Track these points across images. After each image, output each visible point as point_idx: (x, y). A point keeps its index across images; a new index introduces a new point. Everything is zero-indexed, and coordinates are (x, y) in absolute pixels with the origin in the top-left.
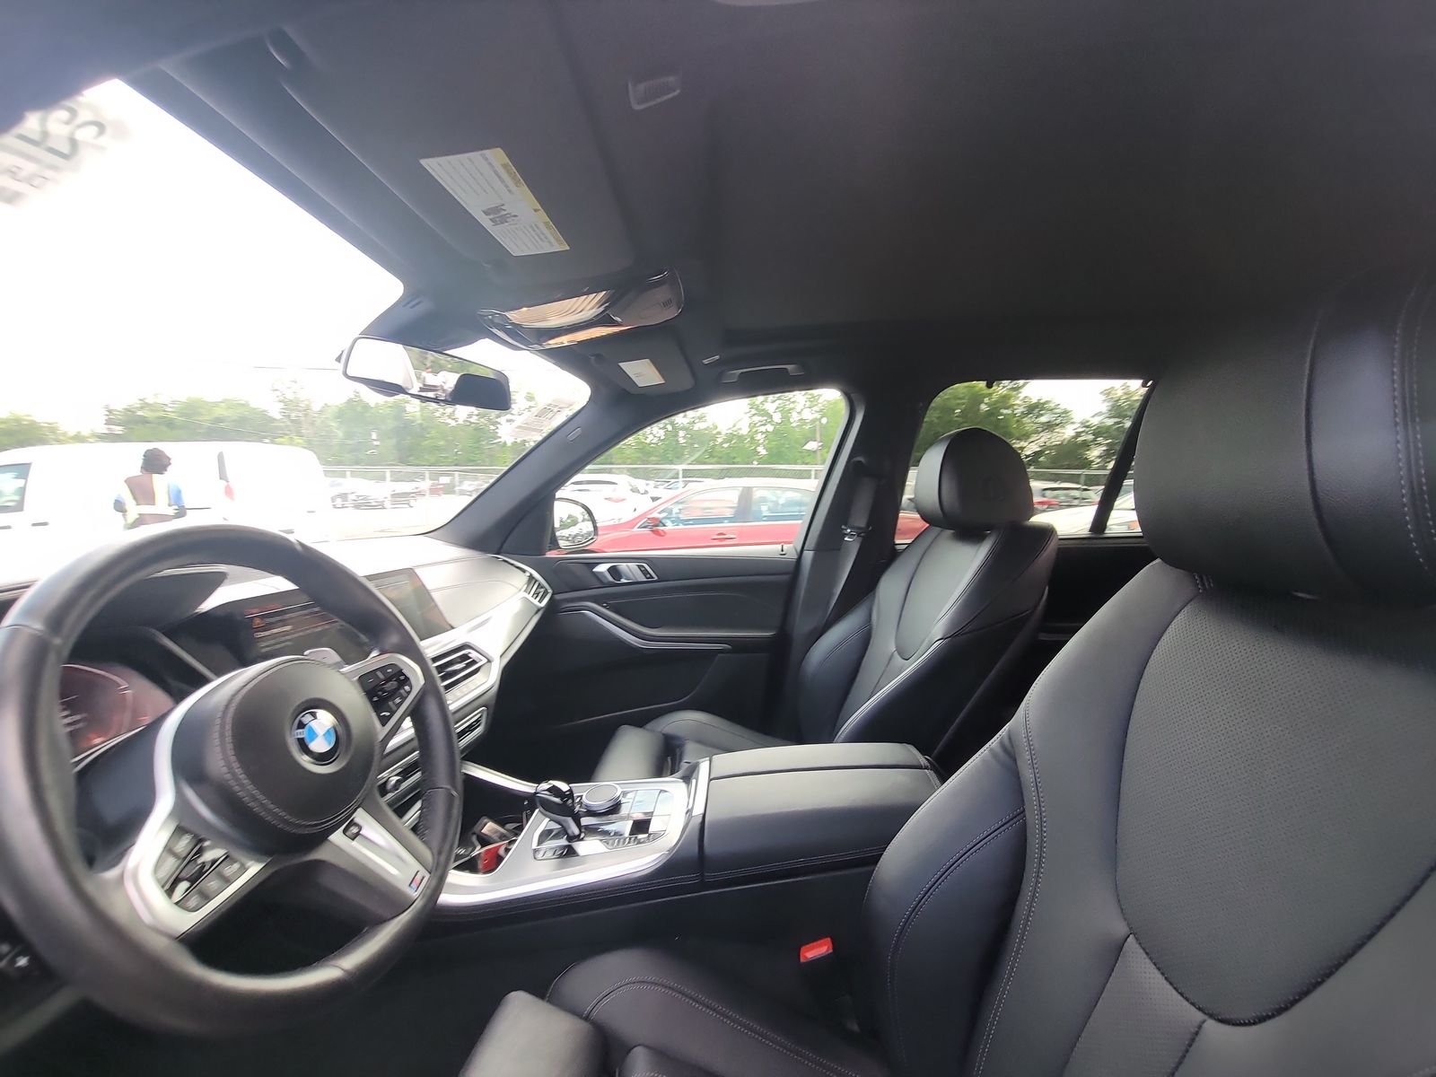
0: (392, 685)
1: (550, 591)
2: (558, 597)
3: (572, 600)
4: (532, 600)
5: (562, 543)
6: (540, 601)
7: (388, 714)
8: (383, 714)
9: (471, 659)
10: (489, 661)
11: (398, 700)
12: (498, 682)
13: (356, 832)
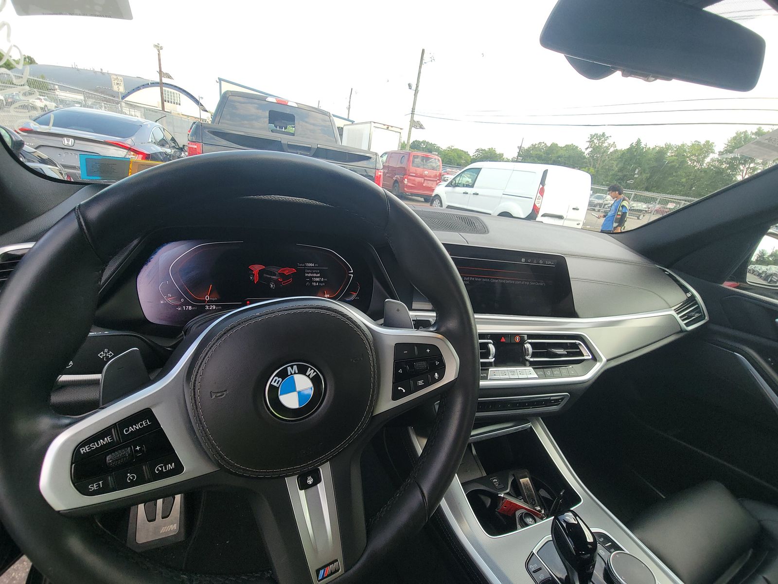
0: (421, 365)
1: (707, 318)
2: (716, 328)
3: (728, 337)
4: (680, 320)
5: (750, 278)
6: (687, 325)
7: (404, 391)
8: (399, 388)
9: (578, 350)
10: (595, 359)
11: (420, 383)
12: (593, 380)
13: (311, 483)
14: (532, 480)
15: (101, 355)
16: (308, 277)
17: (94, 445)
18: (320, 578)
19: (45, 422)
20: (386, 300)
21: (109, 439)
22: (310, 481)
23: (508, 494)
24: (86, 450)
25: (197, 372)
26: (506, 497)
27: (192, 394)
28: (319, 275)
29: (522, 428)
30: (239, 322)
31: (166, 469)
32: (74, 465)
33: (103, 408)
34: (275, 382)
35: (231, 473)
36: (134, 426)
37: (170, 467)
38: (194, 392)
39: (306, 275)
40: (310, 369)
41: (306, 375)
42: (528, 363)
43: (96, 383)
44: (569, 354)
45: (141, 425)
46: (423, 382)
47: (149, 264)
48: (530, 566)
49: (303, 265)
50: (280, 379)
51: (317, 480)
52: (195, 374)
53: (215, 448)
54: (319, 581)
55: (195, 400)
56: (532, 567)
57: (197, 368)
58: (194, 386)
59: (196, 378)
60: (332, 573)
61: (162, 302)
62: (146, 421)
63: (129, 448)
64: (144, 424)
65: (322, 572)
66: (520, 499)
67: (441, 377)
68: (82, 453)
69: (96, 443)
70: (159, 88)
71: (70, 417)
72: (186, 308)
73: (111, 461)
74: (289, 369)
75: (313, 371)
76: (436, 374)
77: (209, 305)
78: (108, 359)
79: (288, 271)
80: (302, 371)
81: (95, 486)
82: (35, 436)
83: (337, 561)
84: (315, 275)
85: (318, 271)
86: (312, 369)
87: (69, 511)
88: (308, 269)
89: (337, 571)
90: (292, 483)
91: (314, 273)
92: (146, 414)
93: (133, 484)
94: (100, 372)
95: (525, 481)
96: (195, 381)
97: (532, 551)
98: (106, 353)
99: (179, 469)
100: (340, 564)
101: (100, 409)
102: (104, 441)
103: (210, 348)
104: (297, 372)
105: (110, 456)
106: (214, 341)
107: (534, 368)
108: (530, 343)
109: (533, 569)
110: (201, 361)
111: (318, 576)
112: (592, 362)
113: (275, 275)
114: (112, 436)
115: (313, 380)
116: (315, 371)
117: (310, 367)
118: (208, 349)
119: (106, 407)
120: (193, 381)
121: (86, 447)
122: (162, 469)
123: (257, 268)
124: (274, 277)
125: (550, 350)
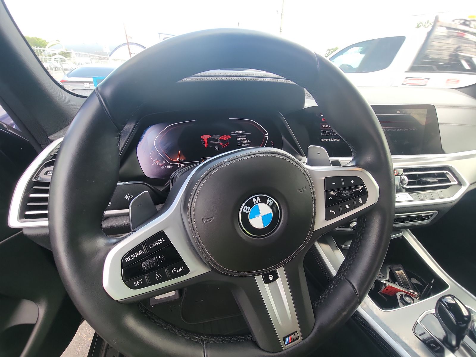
0: (348, 193)
7: (335, 213)
8: (331, 211)
9: (446, 178)
10: (460, 184)
11: (347, 206)
12: (458, 200)
13: (272, 279)
14: (406, 272)
15: (126, 197)
16: (239, 141)
17: (133, 256)
18: (286, 343)
19: (101, 242)
20: (309, 147)
21: (141, 252)
22: (271, 278)
23: (387, 281)
24: (129, 260)
25: (191, 205)
26: (387, 283)
27: (190, 220)
28: (246, 139)
29: (396, 236)
30: (214, 167)
31: (178, 271)
32: (123, 269)
33: (134, 231)
34: (245, 210)
35: (221, 273)
36: (155, 243)
37: (181, 269)
38: (191, 219)
39: (237, 139)
40: (268, 199)
41: (267, 204)
42: (404, 190)
43: (126, 215)
44: (440, 181)
45: (159, 242)
46: (349, 206)
47: (142, 140)
48: (416, 331)
49: (235, 133)
50: (249, 208)
51: (276, 277)
52: (190, 206)
53: (210, 257)
54: (286, 345)
55: (192, 225)
56: (418, 332)
57: (191, 201)
58: (191, 215)
59: (191, 209)
60: (294, 340)
61: (153, 164)
62: (162, 240)
63: (154, 258)
64: (161, 241)
65: (287, 339)
66: (396, 284)
67: (364, 202)
68: (127, 262)
69: (134, 255)
70: (127, 46)
71: (116, 238)
72: (167, 167)
73: (145, 266)
74: (254, 200)
75: (271, 200)
76: (360, 199)
77: (179, 164)
78: (131, 200)
79: (226, 138)
80: (264, 200)
81: (138, 283)
82: (96, 251)
83: (296, 332)
84: (243, 139)
85: (245, 136)
86: (270, 199)
87: (124, 300)
88: (238, 135)
89: (297, 339)
90: (259, 279)
91: (242, 137)
92: (161, 235)
93: (160, 281)
94: (128, 208)
95: (400, 272)
96: (191, 211)
97: (416, 321)
98: (129, 196)
99: (186, 271)
100: (299, 333)
101: (133, 232)
102: (139, 253)
103: (198, 187)
104: (260, 202)
105: (143, 263)
106: (200, 182)
107: (409, 193)
108: (405, 175)
109: (419, 333)
110: (192, 197)
111: (285, 342)
112: (458, 186)
113: (217, 141)
114: (143, 250)
115: (272, 207)
116: (272, 201)
117: (269, 198)
118: (196, 187)
119: (136, 231)
120: (189, 211)
121: (128, 257)
122: (176, 271)
123: (206, 137)
124: (217, 143)
125: (422, 179)
